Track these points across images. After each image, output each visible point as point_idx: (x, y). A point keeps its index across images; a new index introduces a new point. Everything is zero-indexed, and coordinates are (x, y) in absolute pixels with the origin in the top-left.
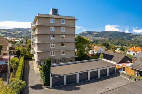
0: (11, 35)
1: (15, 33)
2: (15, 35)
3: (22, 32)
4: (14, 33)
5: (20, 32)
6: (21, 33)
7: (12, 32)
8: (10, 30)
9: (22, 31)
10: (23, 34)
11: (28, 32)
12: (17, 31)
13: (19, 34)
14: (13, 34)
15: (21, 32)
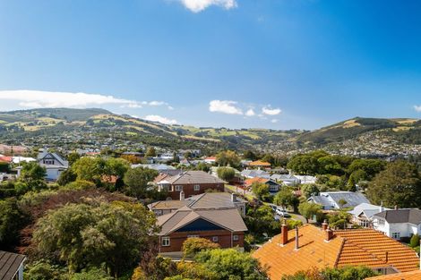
0: (19, 134)
1: (34, 128)
2: (37, 134)
3: (65, 123)
4: (32, 125)
5: (57, 121)
6: (61, 128)
7: (22, 121)
8: (16, 115)
9: (65, 118)
10: (70, 129)
11: (91, 122)
12: (43, 119)
13: (52, 131)
14: (27, 129)
15: (62, 123)
